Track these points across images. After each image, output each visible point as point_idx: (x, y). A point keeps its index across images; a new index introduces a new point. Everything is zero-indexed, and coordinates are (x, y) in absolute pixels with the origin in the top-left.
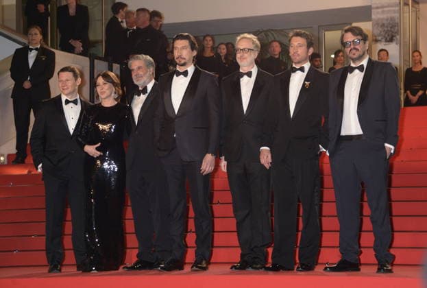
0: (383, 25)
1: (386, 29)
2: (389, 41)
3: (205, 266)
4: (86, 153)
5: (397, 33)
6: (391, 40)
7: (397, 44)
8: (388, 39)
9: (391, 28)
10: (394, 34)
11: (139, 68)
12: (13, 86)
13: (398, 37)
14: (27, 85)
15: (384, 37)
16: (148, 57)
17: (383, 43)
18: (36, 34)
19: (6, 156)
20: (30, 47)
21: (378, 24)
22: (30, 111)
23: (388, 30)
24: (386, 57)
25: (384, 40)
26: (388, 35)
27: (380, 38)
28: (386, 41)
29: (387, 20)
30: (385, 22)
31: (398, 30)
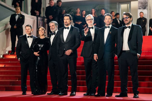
0: (142, 3)
1: (143, 4)
2: (144, 9)
3: (75, 94)
4: (35, 55)
5: (147, 6)
6: (145, 8)
7: (147, 10)
8: (144, 8)
9: (145, 4)
10: (146, 6)
11: (53, 26)
12: (10, 27)
13: (147, 7)
14: (15, 27)
15: (142, 7)
16: (56, 22)
17: (142, 9)
18: (18, 9)
19: (8, 51)
20: (16, 14)
21: (140, 3)
22: (16, 36)
23: (144, 5)
24: (142, 15)
25: (142, 8)
26: (144, 7)
27: (141, 8)
28: (143, 9)
29: (143, 1)
30: (143, 2)
31: (147, 5)
